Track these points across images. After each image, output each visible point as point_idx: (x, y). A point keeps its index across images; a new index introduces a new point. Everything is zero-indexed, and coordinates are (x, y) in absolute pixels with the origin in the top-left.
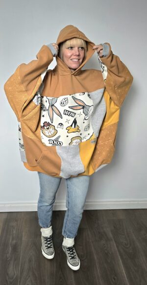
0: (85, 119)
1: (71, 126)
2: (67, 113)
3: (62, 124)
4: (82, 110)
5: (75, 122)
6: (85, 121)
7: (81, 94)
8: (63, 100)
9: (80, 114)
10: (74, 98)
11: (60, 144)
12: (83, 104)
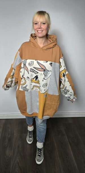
0: (44, 79)
1: (34, 78)
2: (32, 71)
3: (28, 78)
4: (43, 72)
5: (37, 77)
6: (44, 80)
7: (45, 62)
8: (31, 62)
9: (41, 74)
10: (38, 63)
11: (27, 90)
12: (44, 69)
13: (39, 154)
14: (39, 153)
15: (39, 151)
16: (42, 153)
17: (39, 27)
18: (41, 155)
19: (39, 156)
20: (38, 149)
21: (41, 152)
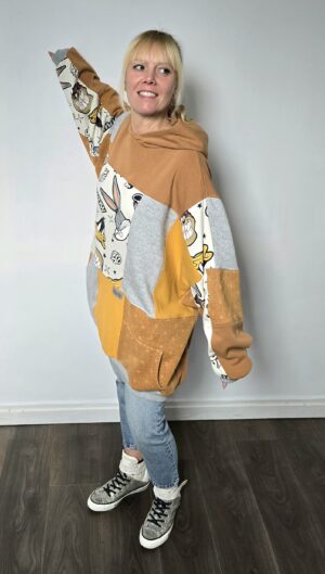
4: (115, 214)
9: (111, 218)
10: (114, 181)
13: (156, 517)
14: (155, 513)
15: (158, 508)
16: (166, 516)
17: (149, 79)
18: (162, 521)
19: (154, 521)
20: (158, 500)
21: (166, 512)
